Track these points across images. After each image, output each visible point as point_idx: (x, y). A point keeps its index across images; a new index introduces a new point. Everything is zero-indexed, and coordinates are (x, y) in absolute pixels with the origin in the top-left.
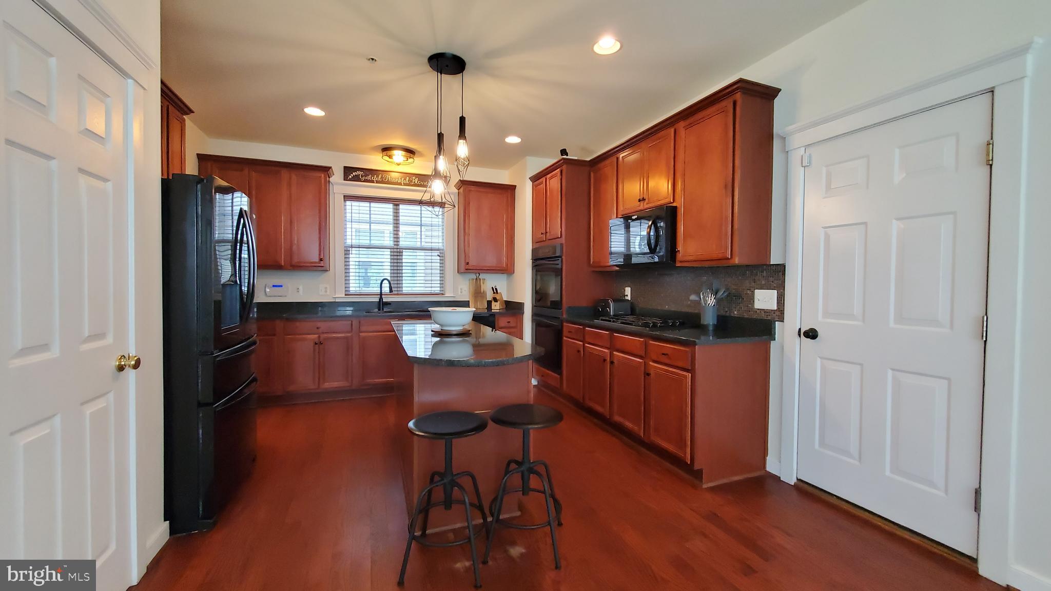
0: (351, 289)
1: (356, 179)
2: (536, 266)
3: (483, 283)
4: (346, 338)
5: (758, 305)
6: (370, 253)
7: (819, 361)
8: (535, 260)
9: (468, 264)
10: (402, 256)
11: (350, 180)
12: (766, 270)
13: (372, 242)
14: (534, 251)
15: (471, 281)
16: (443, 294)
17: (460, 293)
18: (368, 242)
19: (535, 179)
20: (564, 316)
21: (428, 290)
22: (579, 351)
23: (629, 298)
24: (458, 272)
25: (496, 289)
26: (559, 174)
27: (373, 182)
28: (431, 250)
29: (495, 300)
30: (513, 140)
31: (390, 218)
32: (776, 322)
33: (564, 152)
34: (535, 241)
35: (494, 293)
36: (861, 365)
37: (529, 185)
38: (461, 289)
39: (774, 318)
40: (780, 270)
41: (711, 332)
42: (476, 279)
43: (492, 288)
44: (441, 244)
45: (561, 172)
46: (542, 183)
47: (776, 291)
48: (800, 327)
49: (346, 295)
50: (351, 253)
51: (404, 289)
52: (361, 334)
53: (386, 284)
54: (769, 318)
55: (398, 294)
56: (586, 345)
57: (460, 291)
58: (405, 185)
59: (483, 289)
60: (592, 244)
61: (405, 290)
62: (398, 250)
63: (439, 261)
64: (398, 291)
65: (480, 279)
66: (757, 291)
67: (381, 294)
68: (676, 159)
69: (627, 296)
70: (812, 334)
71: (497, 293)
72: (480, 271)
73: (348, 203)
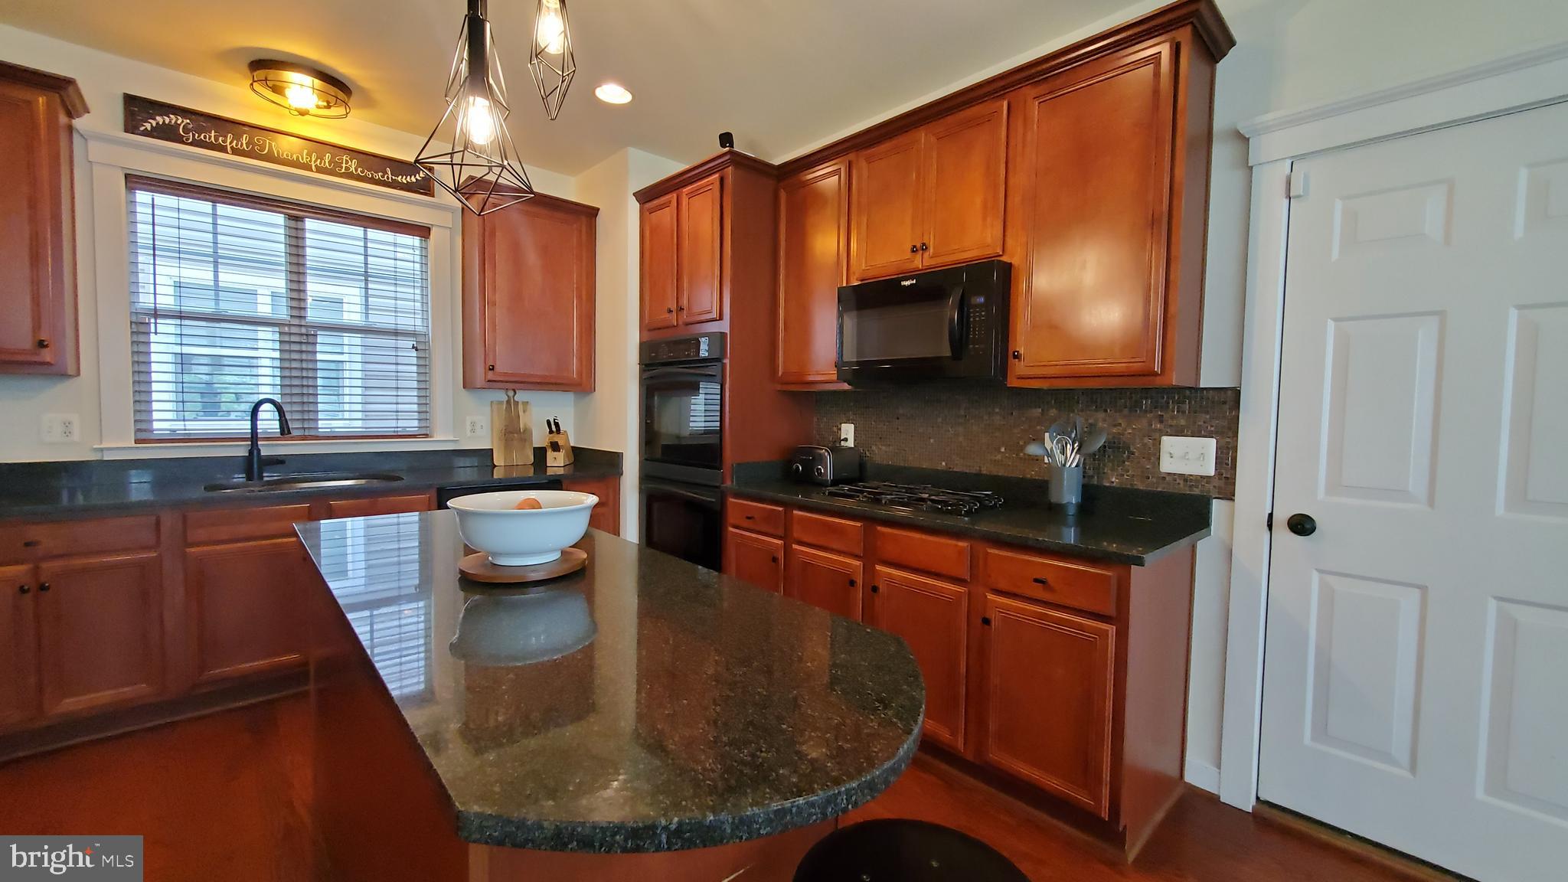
0: (156, 425)
1: (167, 133)
2: (651, 377)
3: (524, 412)
4: (141, 565)
5: (1167, 466)
6: (218, 332)
7: (1315, 577)
8: (646, 365)
9: (493, 369)
10: (315, 344)
11: (146, 133)
12: (1190, 398)
13: (223, 306)
14: (645, 348)
15: (495, 407)
16: (427, 436)
17: (469, 434)
18: (212, 304)
19: (647, 197)
20: (728, 483)
21: (388, 425)
22: (775, 560)
23: (851, 443)
24: (464, 387)
25: (557, 425)
26: (718, 183)
27: (222, 149)
28: (396, 333)
29: (555, 447)
30: (613, 94)
31: (279, 249)
32: (1214, 500)
33: (726, 139)
34: (647, 326)
35: (551, 432)
36: (1423, 589)
37: (634, 206)
38: (473, 424)
39: (1209, 491)
40: (1228, 400)
41: (1071, 520)
42: (508, 402)
43: (549, 422)
44: (419, 322)
45: (722, 180)
46: (667, 205)
47: (1214, 441)
48: (1270, 512)
49: (137, 441)
50: (153, 330)
51: (321, 424)
52: (188, 550)
53: (268, 414)
54: (1196, 491)
55: (304, 438)
56: (795, 546)
57: (468, 427)
58: (319, 170)
59: (525, 425)
60: (781, 335)
61: (324, 425)
62: (304, 331)
63: (414, 361)
64: (304, 429)
65: (516, 403)
66: (1166, 440)
67: (254, 436)
68: (1010, 166)
69: (846, 440)
70: (1301, 525)
71: (558, 430)
72: (517, 385)
73: (142, 197)
